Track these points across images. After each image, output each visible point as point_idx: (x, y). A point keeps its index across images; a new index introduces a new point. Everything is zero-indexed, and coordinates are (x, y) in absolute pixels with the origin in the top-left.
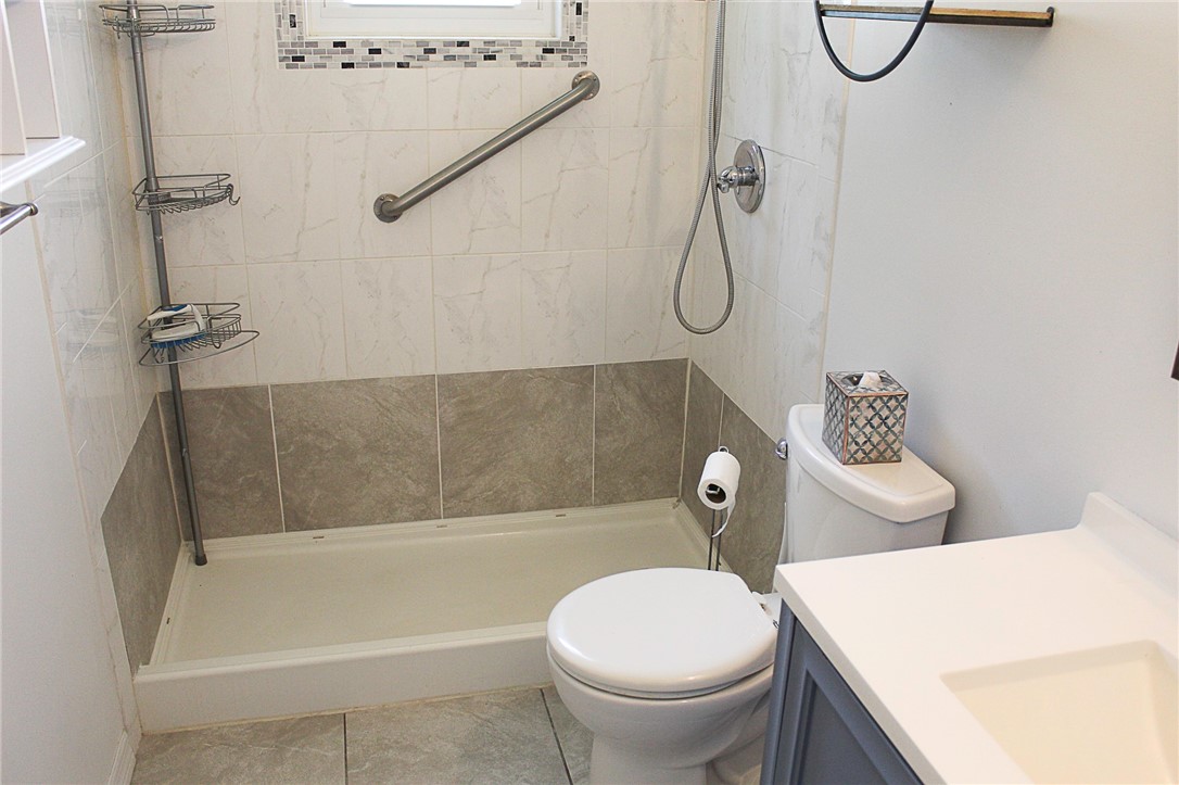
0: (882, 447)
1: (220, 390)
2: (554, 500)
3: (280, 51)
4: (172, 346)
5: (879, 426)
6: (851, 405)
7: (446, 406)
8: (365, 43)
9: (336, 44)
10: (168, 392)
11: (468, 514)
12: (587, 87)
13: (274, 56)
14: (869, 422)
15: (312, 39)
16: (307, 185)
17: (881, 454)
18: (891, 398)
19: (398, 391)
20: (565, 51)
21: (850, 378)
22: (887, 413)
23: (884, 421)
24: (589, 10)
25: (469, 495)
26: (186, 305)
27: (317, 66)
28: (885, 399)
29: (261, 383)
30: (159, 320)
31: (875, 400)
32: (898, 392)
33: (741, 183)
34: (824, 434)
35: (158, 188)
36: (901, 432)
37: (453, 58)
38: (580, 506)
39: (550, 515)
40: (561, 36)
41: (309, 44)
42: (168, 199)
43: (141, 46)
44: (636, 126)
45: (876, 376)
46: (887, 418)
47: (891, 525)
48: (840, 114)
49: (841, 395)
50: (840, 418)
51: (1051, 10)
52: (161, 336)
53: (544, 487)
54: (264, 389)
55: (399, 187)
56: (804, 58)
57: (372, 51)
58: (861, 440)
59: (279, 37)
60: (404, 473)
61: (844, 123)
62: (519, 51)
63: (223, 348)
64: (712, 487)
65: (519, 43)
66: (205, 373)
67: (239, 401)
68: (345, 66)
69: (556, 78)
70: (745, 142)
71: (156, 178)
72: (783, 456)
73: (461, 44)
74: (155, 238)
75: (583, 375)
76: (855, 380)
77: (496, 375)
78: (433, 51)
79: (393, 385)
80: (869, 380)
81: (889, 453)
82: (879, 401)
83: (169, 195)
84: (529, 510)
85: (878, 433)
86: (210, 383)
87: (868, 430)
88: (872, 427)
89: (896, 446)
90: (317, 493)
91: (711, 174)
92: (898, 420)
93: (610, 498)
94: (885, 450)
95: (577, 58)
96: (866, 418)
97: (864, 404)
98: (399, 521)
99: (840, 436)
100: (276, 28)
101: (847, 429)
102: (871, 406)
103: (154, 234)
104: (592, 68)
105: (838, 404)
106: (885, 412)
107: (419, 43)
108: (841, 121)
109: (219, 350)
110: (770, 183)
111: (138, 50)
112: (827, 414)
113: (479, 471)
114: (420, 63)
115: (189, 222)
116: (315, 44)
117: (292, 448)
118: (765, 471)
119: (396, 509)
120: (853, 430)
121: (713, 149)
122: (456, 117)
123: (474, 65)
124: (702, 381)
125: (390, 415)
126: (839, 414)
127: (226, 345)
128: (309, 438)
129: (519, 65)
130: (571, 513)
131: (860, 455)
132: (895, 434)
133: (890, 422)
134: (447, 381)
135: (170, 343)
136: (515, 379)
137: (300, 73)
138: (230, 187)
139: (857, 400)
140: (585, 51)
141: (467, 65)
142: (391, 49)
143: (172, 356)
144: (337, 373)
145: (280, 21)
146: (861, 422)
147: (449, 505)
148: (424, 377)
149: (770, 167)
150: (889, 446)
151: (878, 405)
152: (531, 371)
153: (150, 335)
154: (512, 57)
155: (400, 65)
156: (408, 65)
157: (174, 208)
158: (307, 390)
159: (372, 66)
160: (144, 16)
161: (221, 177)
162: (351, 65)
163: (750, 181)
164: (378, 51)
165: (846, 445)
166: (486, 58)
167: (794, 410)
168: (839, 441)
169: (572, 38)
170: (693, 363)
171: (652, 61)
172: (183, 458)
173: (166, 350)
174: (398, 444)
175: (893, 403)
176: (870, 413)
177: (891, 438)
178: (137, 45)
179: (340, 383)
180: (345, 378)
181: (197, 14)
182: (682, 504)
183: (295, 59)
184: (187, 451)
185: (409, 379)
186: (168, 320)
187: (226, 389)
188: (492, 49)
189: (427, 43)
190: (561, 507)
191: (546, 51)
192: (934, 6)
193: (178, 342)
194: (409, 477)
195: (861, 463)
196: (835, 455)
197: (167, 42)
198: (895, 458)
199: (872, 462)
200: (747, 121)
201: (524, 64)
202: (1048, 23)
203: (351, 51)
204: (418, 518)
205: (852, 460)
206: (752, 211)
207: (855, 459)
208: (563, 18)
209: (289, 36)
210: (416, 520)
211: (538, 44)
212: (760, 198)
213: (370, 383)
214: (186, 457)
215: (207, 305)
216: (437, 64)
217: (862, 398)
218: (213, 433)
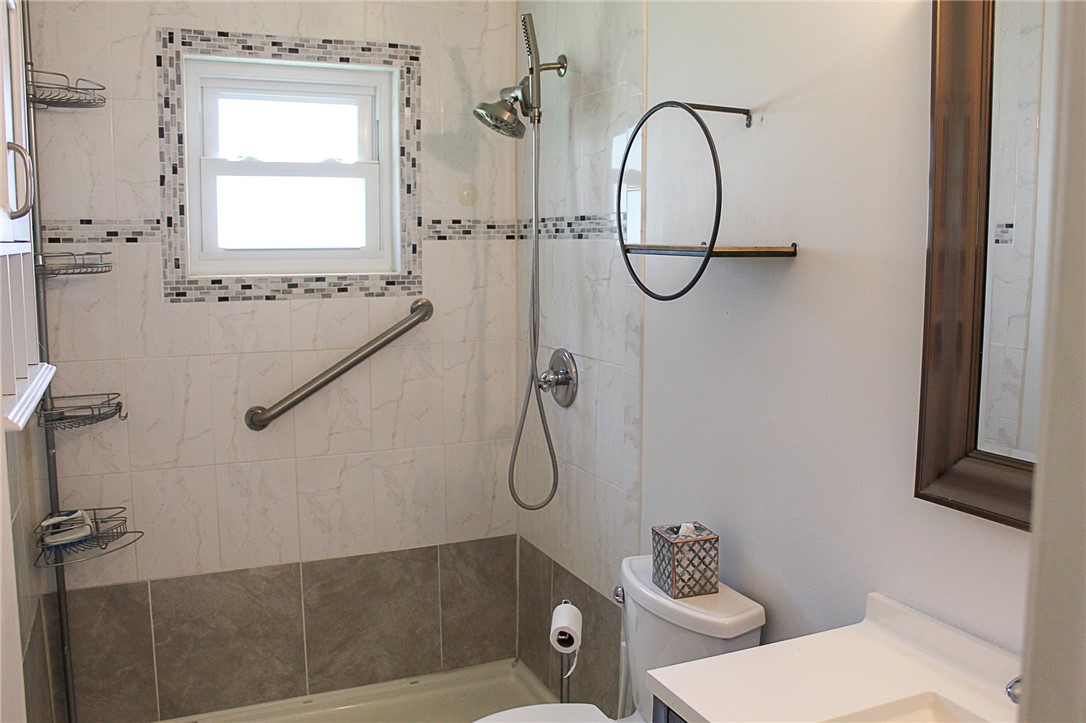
0: (702, 582)
1: (101, 588)
2: (408, 668)
3: (166, 289)
4: (59, 549)
5: (699, 565)
6: (676, 550)
7: (310, 590)
8: (238, 280)
9: (214, 282)
10: (53, 593)
11: (332, 688)
12: (423, 311)
13: (160, 292)
14: (691, 562)
15: (193, 278)
16: (187, 401)
17: (703, 588)
18: (706, 541)
19: (267, 580)
20: (404, 283)
21: (672, 529)
22: (704, 553)
23: (702, 560)
24: (423, 250)
25: (332, 670)
26: (76, 511)
27: (197, 300)
28: (702, 543)
29: (141, 579)
30: (49, 526)
31: (694, 544)
32: (711, 536)
33: (558, 383)
34: (654, 577)
35: (53, 408)
36: (716, 568)
37: (312, 291)
38: (431, 673)
39: (404, 683)
40: (400, 271)
41: (190, 282)
42: (62, 417)
43: (44, 286)
44: (464, 341)
45: (691, 526)
46: (704, 558)
47: (719, 641)
48: (639, 324)
49: (666, 544)
50: (667, 561)
51: (794, 245)
52: (52, 540)
53: (399, 658)
54: (144, 585)
55: (267, 400)
56: (605, 283)
57: (244, 287)
58: (686, 577)
59: (165, 277)
60: (273, 654)
61: (642, 331)
62: (366, 284)
63: (109, 549)
64: (562, 633)
65: (366, 278)
66: (87, 574)
67: (121, 598)
68: (221, 299)
69: (398, 305)
70: (558, 350)
71: (52, 399)
72: (621, 600)
73: (319, 279)
74: (48, 452)
75: (428, 554)
76: (676, 530)
77: (353, 560)
78: (295, 286)
79: (263, 575)
80: (686, 529)
81: (708, 587)
82: (697, 545)
83: (62, 413)
84: (386, 679)
85: (699, 570)
86: (93, 582)
87: (691, 568)
88: (694, 566)
89: (713, 580)
90: (191, 679)
91: (533, 376)
92: (713, 559)
93: (457, 663)
94: (706, 584)
95: (414, 288)
96: (688, 559)
97: (686, 548)
98: (270, 700)
99: (669, 576)
100: (162, 270)
101: (674, 569)
102: (691, 549)
103: (48, 448)
104: (426, 296)
105: (664, 551)
106: (702, 554)
107: (284, 280)
108: (640, 330)
109: (104, 551)
110: (582, 382)
111: (41, 290)
112: (655, 561)
113: (341, 647)
114: (284, 296)
115: (79, 436)
116: (196, 282)
117: (169, 638)
118: (597, 621)
119: (264, 690)
120: (679, 570)
121: (534, 356)
122: (315, 340)
123: (329, 296)
124: (531, 552)
125: (259, 601)
126: (666, 558)
127: (111, 547)
128: (185, 628)
129: (367, 295)
130: (425, 680)
131: (686, 590)
132: (711, 570)
133: (707, 560)
134: (310, 567)
135: (58, 546)
136: (370, 561)
137: (182, 306)
138: (119, 405)
139: (680, 545)
140: (420, 282)
141: (324, 296)
142: (260, 285)
143: (59, 558)
144: (211, 566)
145: (166, 263)
146: (685, 563)
147: (314, 681)
148: (291, 565)
149: (580, 369)
150: (708, 580)
151: (696, 547)
152: (383, 554)
153: (42, 540)
154: (361, 289)
155: (268, 298)
156: (274, 298)
157: (66, 424)
158: (182, 585)
159: (244, 299)
160: (48, 261)
161: (111, 397)
162: (226, 299)
163: (564, 381)
164: (249, 287)
165: (674, 584)
166: (340, 290)
167: (625, 561)
168: (669, 580)
169: (410, 273)
170: (521, 537)
171: (475, 288)
172: (64, 656)
173: (53, 554)
174: (267, 628)
175: (707, 545)
176: (691, 555)
177: (709, 573)
178: (41, 285)
179: (215, 575)
180: (219, 569)
181: (96, 259)
182: (520, 663)
183: (178, 294)
184: (69, 649)
185: (275, 568)
186: (57, 526)
187: (107, 587)
188: (344, 282)
189: (290, 279)
190: (415, 675)
191: (388, 283)
192: (715, 246)
193: (65, 546)
194: (277, 658)
195: (688, 596)
196: (666, 592)
197: (67, 282)
198: (713, 590)
199: (696, 594)
200: (559, 333)
201: (371, 295)
202: (793, 254)
203: (226, 288)
204: (286, 695)
205: (680, 595)
206: (568, 406)
207: (683, 594)
208: (402, 257)
209: (173, 276)
210: (284, 698)
211: (382, 278)
212: (574, 395)
213: (241, 574)
214: (67, 656)
215: (94, 510)
216: (299, 296)
217: (684, 543)
218: (94, 629)
